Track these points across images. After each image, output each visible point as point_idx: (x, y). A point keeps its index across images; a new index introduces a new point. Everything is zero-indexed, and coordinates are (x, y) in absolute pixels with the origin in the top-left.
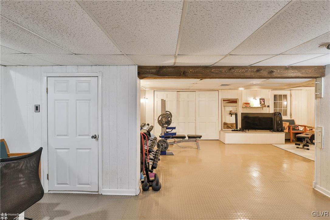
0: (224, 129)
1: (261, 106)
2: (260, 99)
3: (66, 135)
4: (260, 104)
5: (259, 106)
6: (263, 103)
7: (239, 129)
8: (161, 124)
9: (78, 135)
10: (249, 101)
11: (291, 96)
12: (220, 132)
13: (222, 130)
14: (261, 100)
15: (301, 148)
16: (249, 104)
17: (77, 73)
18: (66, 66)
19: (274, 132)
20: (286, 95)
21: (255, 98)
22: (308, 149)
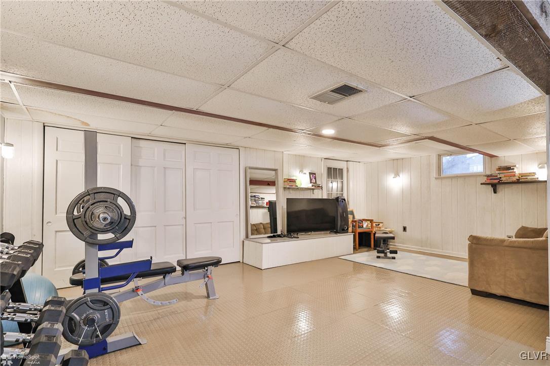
0: (252, 234)
1: (312, 186)
4: (311, 183)
6: (314, 181)
7: (279, 233)
8: (86, 233)
10: (294, 176)
11: (348, 171)
12: (243, 241)
13: (247, 237)
14: (311, 175)
15: (382, 258)
16: (294, 181)
19: (339, 234)
20: (342, 169)
21: (301, 171)
22: (394, 258)
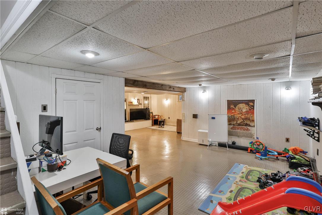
2: (137, 99)
3: (75, 131)
5: (137, 104)
6: (139, 102)
7: (127, 120)
9: (84, 130)
11: (151, 98)
15: (160, 127)
16: (132, 102)
17: (83, 78)
18: (75, 70)
19: (147, 120)
20: (149, 97)
21: (134, 99)
22: (164, 127)
